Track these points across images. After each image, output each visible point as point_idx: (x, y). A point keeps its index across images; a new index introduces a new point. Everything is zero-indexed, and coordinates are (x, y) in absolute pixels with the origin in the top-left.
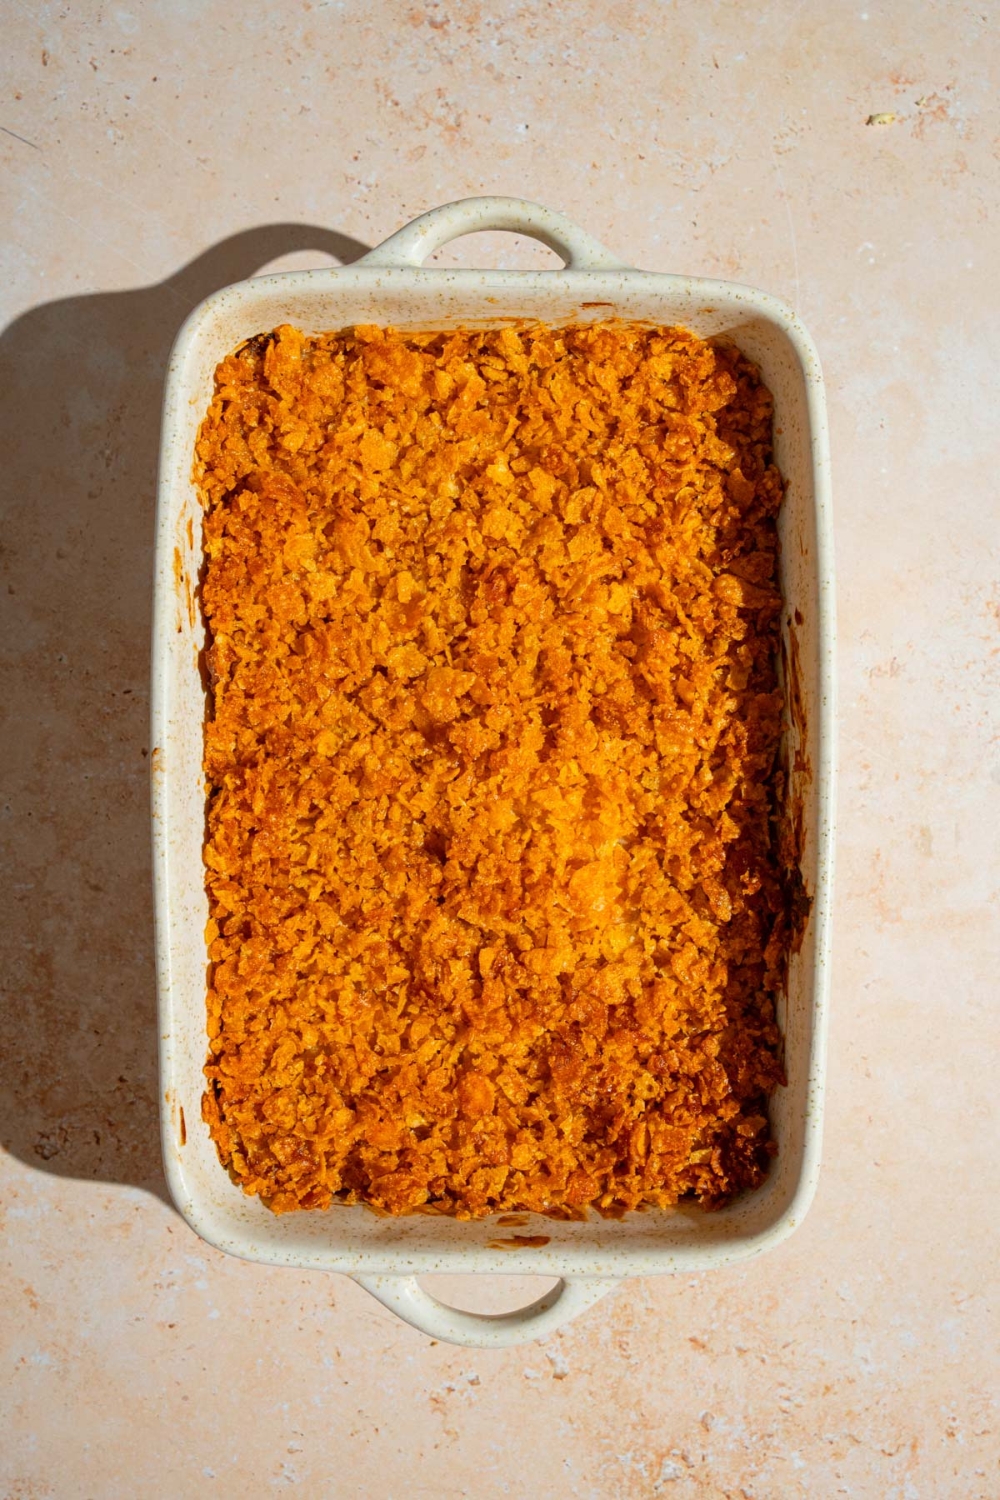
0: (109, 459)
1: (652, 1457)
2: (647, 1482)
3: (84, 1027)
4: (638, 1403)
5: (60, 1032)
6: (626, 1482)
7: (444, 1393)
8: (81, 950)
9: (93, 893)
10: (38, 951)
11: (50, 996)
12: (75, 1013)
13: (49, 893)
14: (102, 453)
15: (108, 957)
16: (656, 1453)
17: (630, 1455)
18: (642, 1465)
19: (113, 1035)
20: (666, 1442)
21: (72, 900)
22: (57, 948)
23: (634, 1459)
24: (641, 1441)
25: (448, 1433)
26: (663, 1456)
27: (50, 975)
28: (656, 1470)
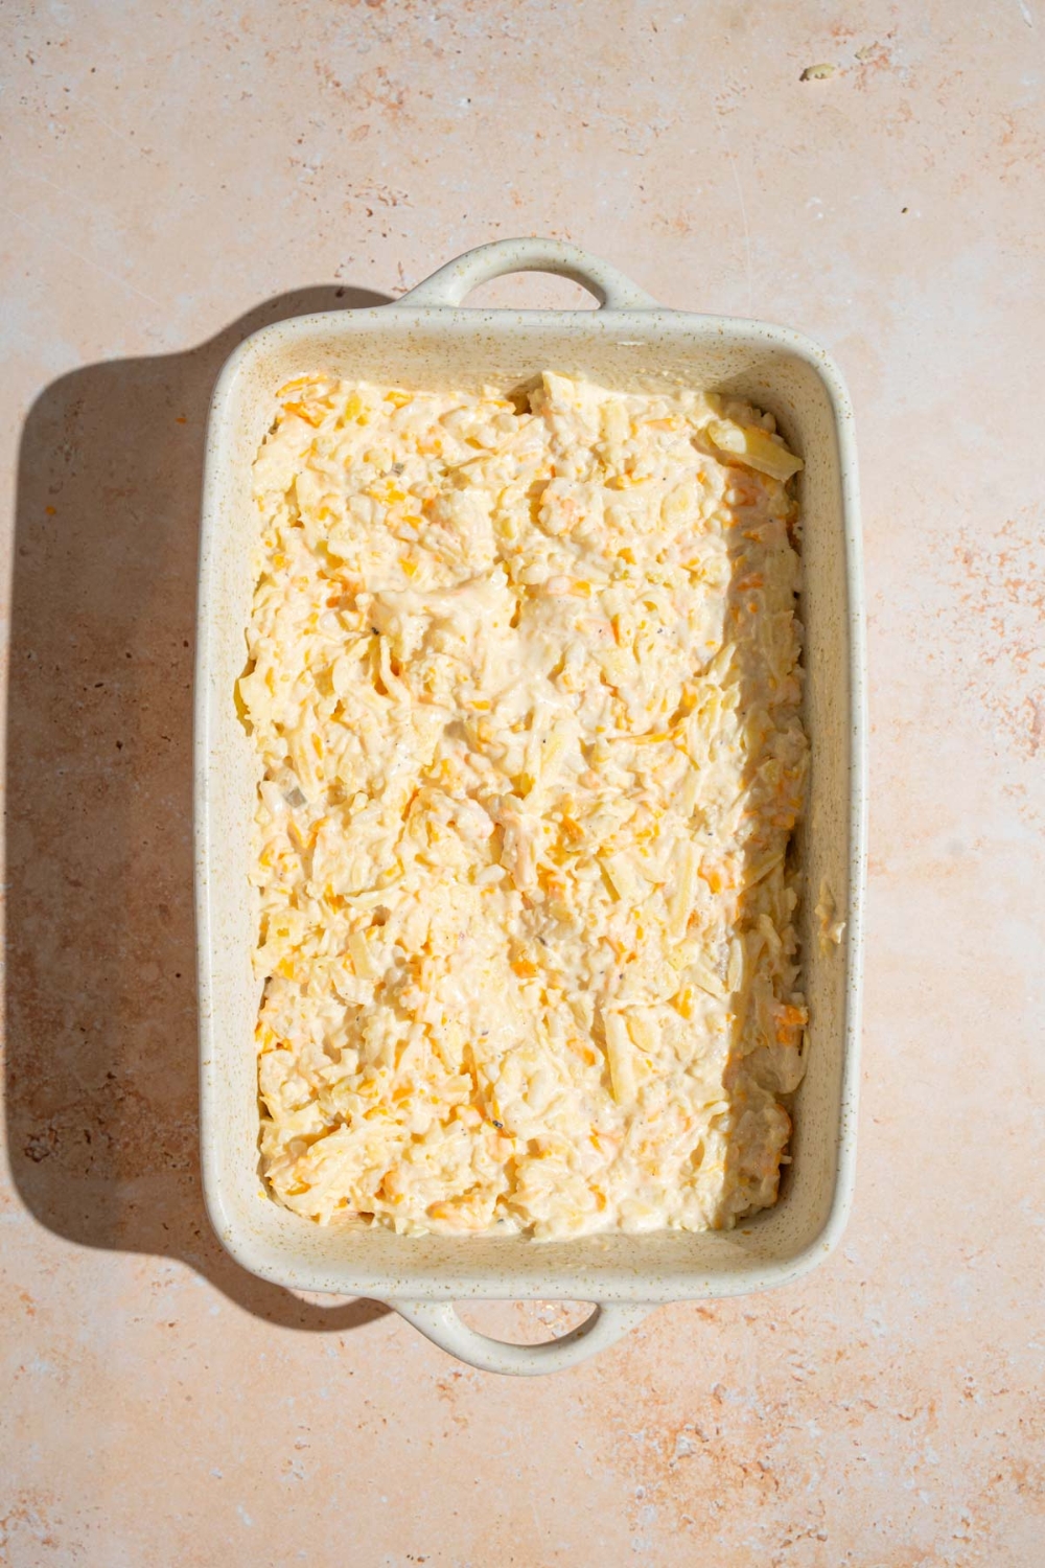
0: (68, 454)
1: (665, 1433)
2: (661, 1459)
3: (70, 1025)
4: (648, 1378)
5: (46, 1032)
6: (641, 1462)
7: (451, 1379)
8: (64, 947)
9: (73, 889)
10: (19, 951)
11: (33, 996)
12: (59, 1012)
13: (29, 892)
14: (61, 448)
15: (91, 953)
16: (669, 1428)
17: (643, 1432)
18: (655, 1443)
19: (100, 1032)
20: (678, 1416)
21: (51, 896)
22: (38, 947)
23: (647, 1437)
24: (653, 1417)
25: (456, 1420)
26: (676, 1432)
27: (32, 974)
28: (670, 1446)
